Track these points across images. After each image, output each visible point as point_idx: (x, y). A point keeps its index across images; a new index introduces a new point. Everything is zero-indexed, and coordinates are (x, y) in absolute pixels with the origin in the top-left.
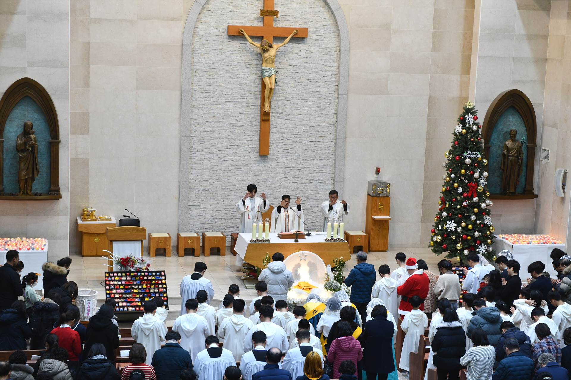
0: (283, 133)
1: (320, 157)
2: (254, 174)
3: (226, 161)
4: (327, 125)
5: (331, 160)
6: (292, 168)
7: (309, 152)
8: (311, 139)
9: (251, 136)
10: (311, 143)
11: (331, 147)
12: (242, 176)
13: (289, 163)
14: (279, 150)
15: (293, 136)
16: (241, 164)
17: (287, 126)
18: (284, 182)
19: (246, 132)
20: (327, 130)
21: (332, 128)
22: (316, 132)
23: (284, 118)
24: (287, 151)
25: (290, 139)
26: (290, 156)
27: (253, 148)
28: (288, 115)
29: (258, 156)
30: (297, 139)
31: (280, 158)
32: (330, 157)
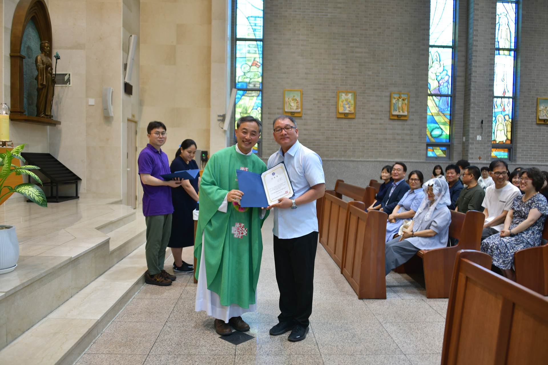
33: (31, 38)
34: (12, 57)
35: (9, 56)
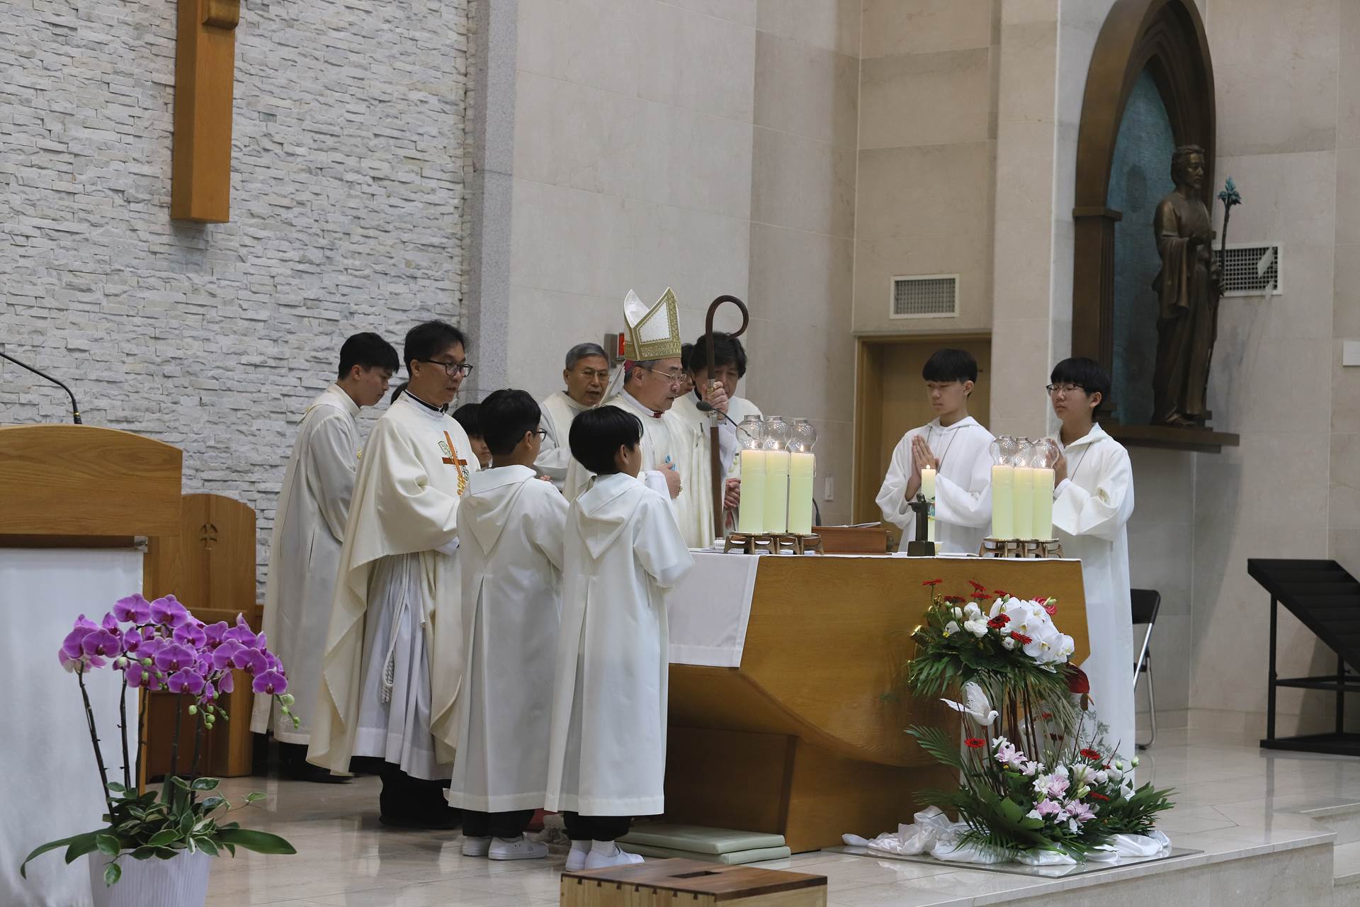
0: (271, 116)
1: (408, 263)
2: (151, 332)
3: (21, 240)
4: (433, 101)
5: (445, 284)
6: (302, 311)
7: (371, 233)
8: (376, 164)
9: (137, 111)
10: (375, 188)
11: (445, 216)
12: (98, 335)
13: (294, 282)
14: (256, 207)
15: (307, 139)
16: (91, 266)
17: (283, 82)
18: (274, 383)
19: (119, 84)
20: (434, 132)
21: (451, 120)
22: (396, 134)
23: (276, 38)
24: (285, 214)
25: (299, 150)
26: (297, 245)
27: (145, 182)
28: (290, 23)
29: (168, 229)
30: (324, 159)
31: (259, 249)
32: (446, 266)
33: (1143, 135)
34: (1078, 219)
35: (1068, 217)
